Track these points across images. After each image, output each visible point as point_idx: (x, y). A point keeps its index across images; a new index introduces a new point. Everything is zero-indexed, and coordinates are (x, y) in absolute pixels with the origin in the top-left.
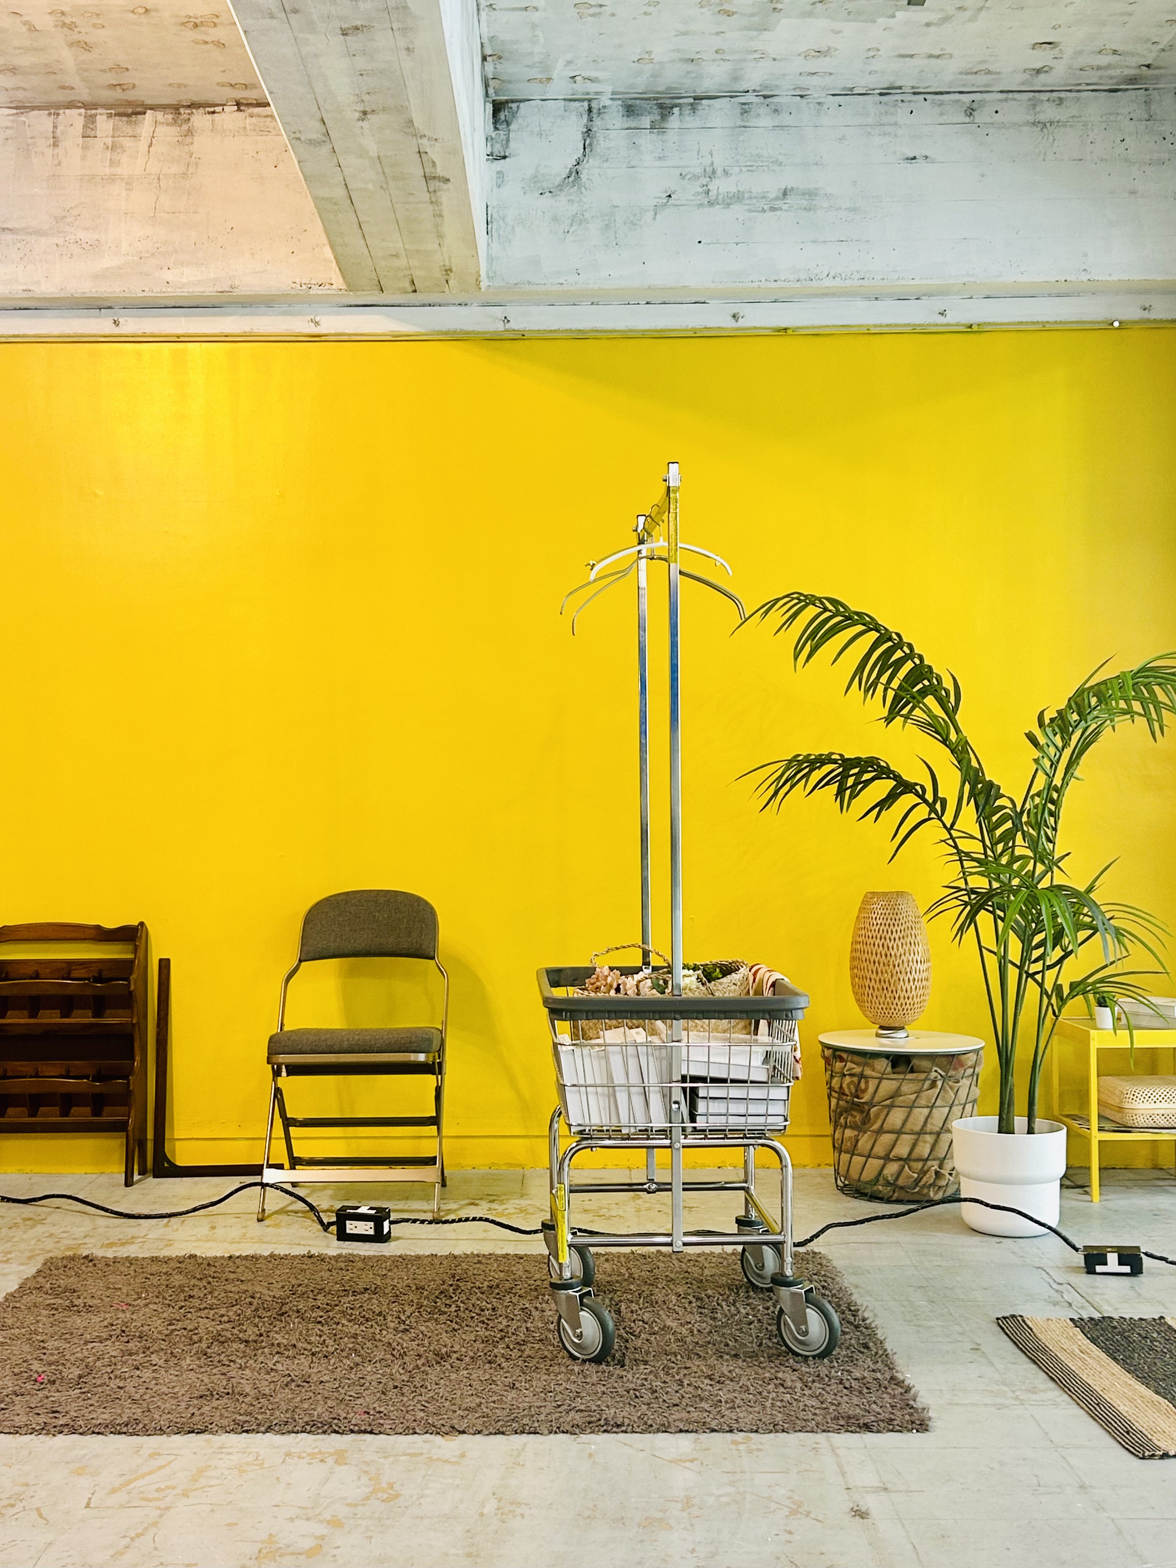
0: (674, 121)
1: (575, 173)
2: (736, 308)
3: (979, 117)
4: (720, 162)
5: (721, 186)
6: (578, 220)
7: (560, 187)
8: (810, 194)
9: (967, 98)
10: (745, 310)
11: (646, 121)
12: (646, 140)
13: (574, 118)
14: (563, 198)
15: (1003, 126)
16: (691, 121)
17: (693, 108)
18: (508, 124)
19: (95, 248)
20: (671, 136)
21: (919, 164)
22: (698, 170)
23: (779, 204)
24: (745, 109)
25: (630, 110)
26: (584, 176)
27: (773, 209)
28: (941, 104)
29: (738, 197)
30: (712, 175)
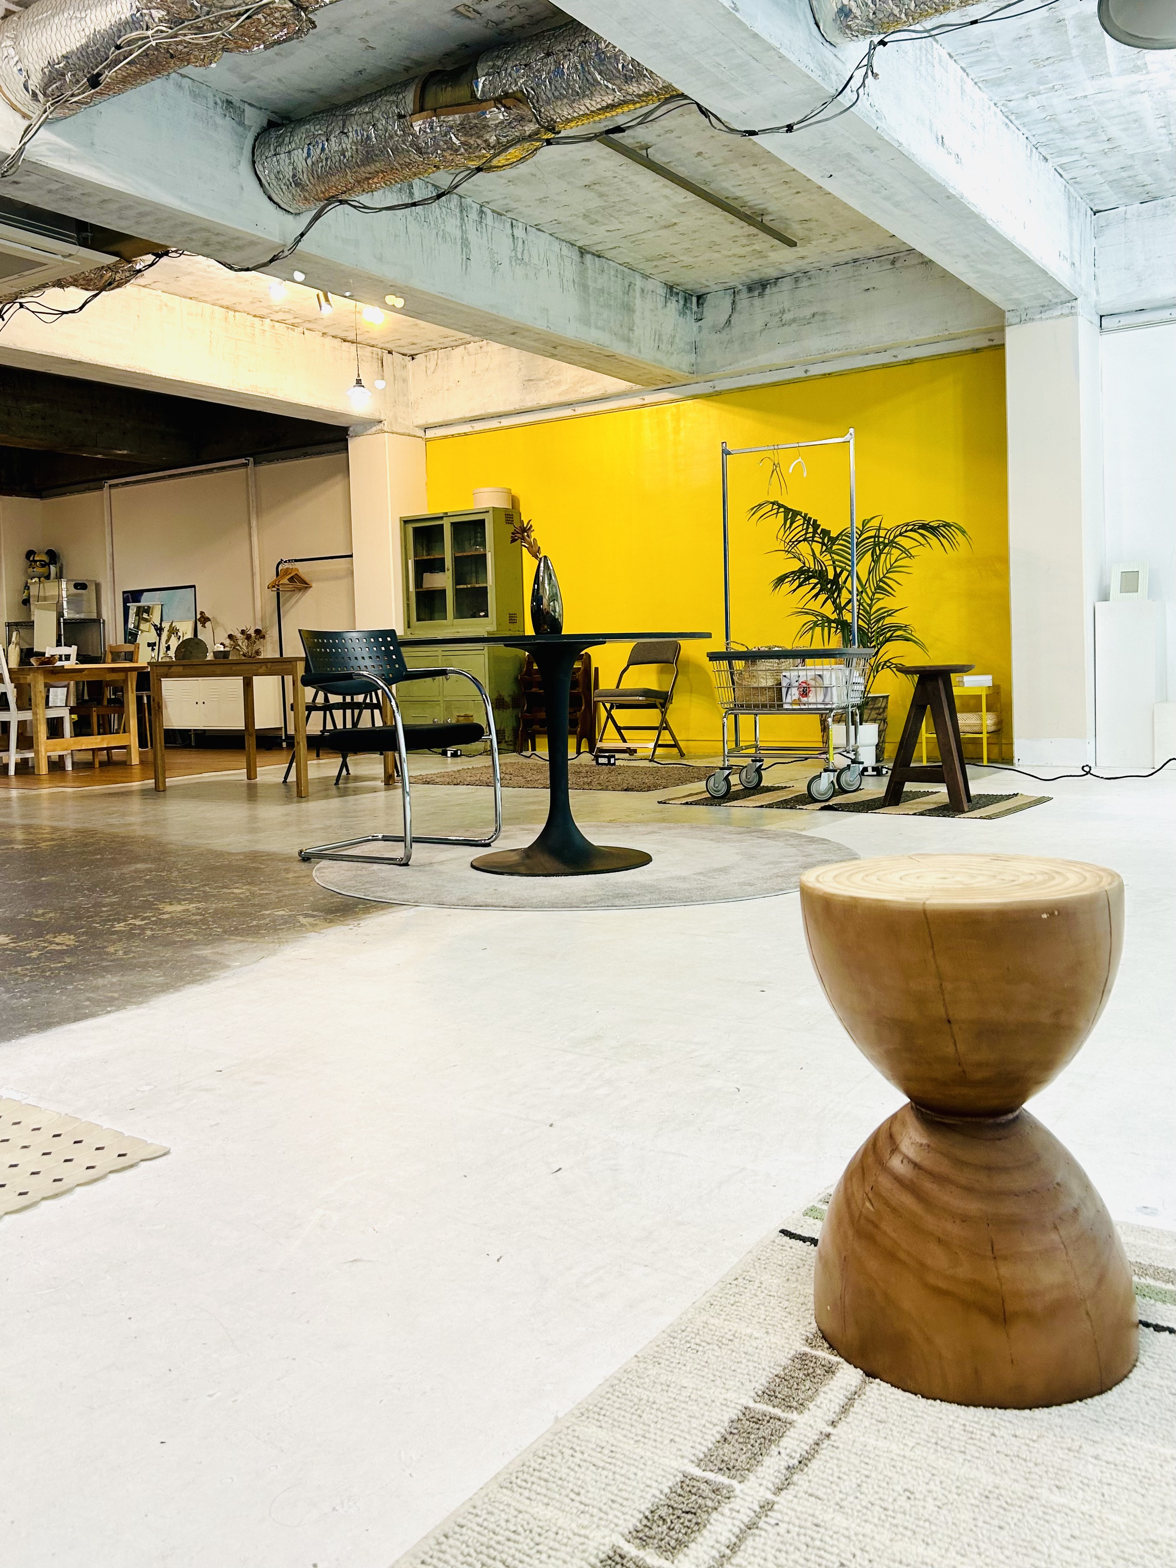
0: (768, 291)
1: (729, 321)
2: (805, 368)
3: (898, 265)
4: (786, 305)
5: (787, 317)
6: (731, 341)
7: (723, 328)
8: (824, 314)
9: (891, 257)
10: (810, 368)
11: (756, 293)
12: (757, 302)
13: (728, 297)
14: (724, 333)
15: (908, 267)
16: (775, 290)
17: (775, 283)
18: (703, 304)
19: (559, 383)
20: (767, 298)
21: (871, 292)
22: (778, 311)
23: (811, 320)
24: (797, 280)
25: (750, 289)
26: (732, 322)
27: (808, 323)
28: (881, 261)
29: (794, 320)
30: (783, 312)
